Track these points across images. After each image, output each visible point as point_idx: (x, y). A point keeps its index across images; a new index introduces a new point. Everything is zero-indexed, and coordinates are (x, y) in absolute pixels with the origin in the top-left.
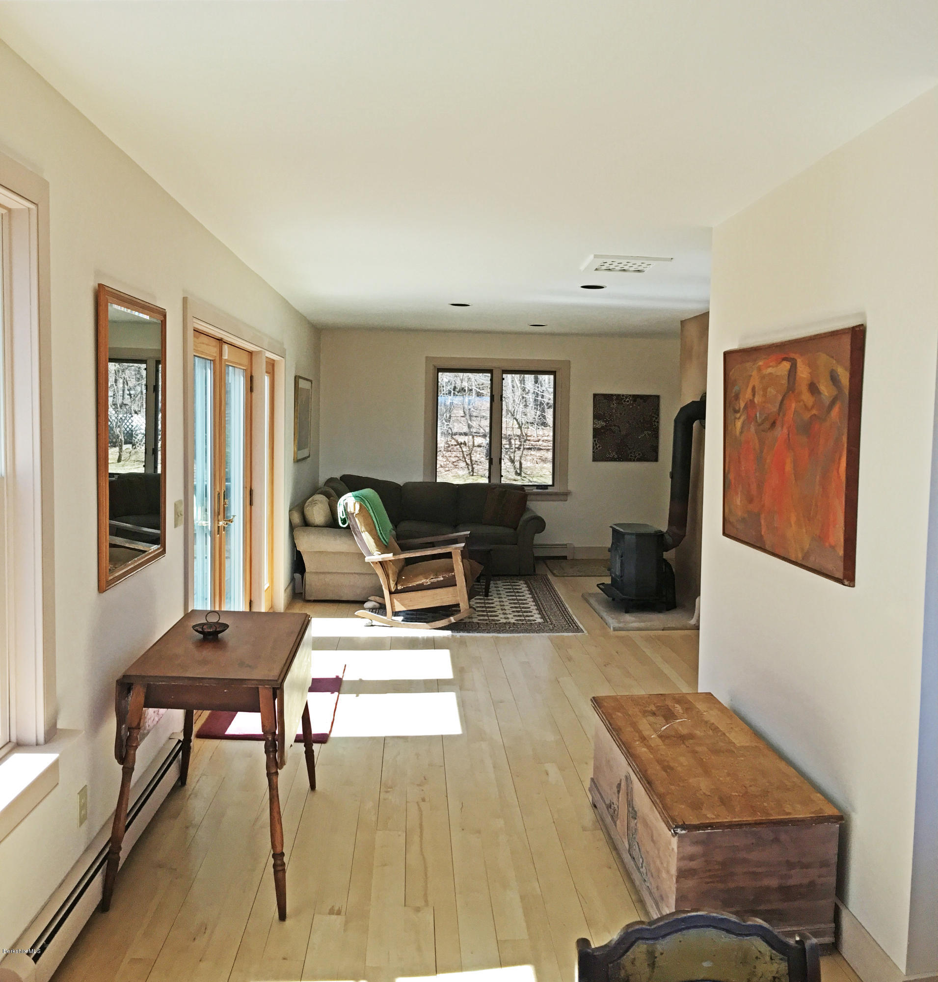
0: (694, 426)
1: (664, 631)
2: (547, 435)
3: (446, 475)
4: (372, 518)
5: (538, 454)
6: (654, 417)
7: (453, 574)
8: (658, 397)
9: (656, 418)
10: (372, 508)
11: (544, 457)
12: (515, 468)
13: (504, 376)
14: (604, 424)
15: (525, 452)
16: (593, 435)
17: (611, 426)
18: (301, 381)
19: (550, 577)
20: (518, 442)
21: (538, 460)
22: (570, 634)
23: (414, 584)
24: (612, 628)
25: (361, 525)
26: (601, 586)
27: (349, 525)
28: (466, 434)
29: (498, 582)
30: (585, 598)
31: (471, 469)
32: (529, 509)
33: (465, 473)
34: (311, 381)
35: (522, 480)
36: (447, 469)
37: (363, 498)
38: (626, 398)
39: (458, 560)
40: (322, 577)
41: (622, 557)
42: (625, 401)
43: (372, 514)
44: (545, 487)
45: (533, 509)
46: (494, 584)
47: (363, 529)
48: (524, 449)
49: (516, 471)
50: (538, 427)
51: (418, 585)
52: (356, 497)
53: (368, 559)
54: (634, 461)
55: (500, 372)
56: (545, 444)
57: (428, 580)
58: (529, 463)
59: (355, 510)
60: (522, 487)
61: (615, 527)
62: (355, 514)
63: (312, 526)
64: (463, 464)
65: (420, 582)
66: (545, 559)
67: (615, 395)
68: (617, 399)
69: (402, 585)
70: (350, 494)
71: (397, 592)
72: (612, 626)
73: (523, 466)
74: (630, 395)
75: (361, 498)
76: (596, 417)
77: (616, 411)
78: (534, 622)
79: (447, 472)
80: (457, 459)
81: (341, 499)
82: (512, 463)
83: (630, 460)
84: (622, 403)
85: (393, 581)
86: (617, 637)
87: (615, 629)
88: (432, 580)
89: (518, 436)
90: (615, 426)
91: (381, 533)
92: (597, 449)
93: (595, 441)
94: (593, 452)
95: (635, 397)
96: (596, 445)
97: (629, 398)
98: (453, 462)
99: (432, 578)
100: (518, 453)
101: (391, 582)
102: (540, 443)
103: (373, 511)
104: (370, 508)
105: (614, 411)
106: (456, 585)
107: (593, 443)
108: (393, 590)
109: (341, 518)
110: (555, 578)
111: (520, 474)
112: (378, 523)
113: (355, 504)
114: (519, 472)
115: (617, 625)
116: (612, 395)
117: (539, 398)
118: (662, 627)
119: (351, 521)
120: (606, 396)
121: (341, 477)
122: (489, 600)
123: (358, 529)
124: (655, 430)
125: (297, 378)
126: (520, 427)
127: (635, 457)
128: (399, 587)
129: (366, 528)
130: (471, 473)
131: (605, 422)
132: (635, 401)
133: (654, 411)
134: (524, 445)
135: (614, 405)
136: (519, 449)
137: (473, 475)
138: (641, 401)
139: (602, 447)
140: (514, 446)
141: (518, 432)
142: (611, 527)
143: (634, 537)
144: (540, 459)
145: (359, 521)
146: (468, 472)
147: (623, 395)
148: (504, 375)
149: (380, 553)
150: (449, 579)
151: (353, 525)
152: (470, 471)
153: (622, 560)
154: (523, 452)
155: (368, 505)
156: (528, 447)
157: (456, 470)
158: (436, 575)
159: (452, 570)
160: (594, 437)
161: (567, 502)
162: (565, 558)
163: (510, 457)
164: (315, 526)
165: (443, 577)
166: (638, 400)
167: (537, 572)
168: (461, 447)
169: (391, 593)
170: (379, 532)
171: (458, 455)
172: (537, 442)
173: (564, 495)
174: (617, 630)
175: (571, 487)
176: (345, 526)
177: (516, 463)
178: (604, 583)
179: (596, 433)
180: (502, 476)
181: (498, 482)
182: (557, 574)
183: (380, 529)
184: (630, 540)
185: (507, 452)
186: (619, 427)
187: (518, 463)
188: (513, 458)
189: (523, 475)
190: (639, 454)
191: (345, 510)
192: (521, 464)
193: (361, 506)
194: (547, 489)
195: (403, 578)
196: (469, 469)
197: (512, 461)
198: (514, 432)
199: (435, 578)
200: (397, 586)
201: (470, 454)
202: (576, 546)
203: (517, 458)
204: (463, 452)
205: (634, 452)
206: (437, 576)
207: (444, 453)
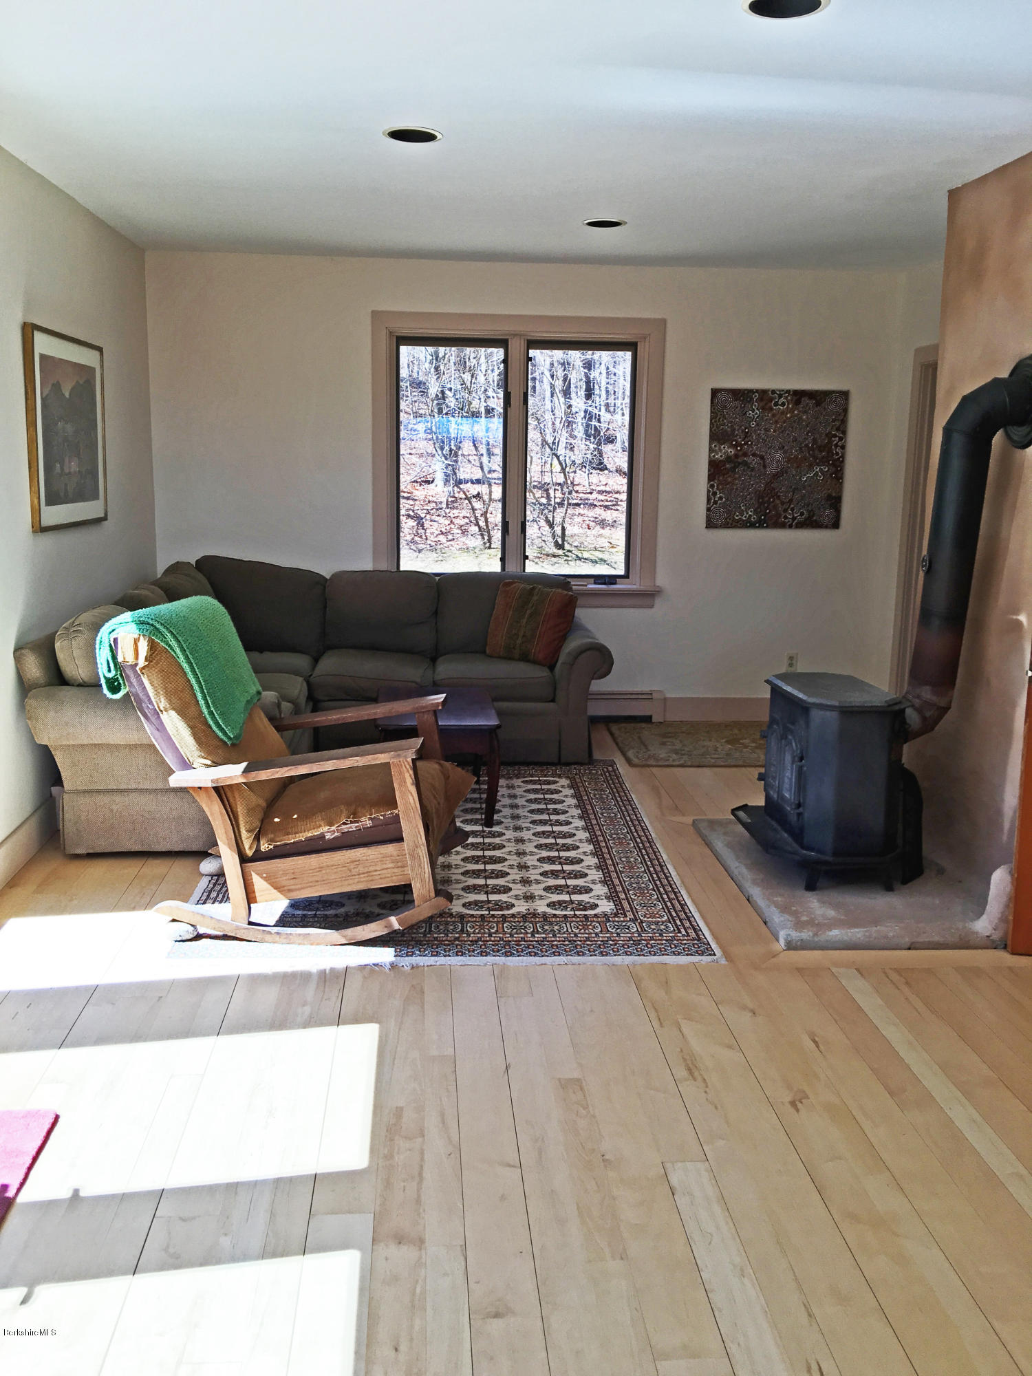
0: (993, 441)
1: (910, 951)
2: (604, 483)
3: (448, 547)
4: (185, 674)
5: (591, 513)
6: (835, 436)
7: (397, 812)
8: (845, 395)
9: (841, 439)
10: (183, 650)
11: (600, 518)
12: (554, 536)
13: (532, 353)
14: (731, 451)
15: (570, 511)
16: (709, 475)
17: (745, 455)
18: (39, 338)
19: (622, 767)
20: (559, 494)
21: (592, 524)
22: (683, 960)
23: (302, 837)
24: (782, 942)
25: (157, 694)
26: (741, 814)
27: (127, 695)
28: (478, 481)
29: (517, 782)
30: (702, 831)
31: (486, 538)
32: (581, 628)
33: (477, 543)
34: (100, 349)
35: (566, 556)
36: (450, 537)
37: (158, 626)
38: (780, 396)
39: (405, 782)
40: (104, 800)
41: (801, 759)
42: (776, 404)
43: (185, 666)
44: (610, 579)
45: (589, 626)
46: (508, 787)
47: (163, 703)
48: (569, 504)
49: (557, 541)
50: (591, 471)
51: (310, 839)
52: (141, 623)
53: (179, 779)
54: (791, 527)
55: (523, 345)
56: (601, 497)
57: (333, 828)
58: (576, 527)
59: (137, 657)
60: (563, 582)
61: (780, 683)
62: (137, 668)
63: (73, 685)
64: (475, 529)
65: (316, 833)
66: (608, 721)
67: (757, 391)
68: (761, 399)
69: (272, 841)
70: (128, 616)
71: (259, 857)
72: (782, 935)
73: (567, 533)
74: (788, 392)
75: (152, 625)
76: (717, 436)
77: (757, 425)
78: (592, 912)
79: (450, 543)
80: (467, 520)
81: (102, 630)
82: (550, 528)
83: (783, 526)
84: (771, 409)
85: (248, 831)
86: (800, 971)
87: (791, 946)
88: (344, 827)
89: (560, 484)
90: (754, 455)
91: (211, 713)
92: (715, 502)
93: (712, 486)
94: (708, 510)
95: (799, 396)
96: (715, 494)
97: (786, 398)
98: (462, 526)
99: (344, 824)
100: (560, 512)
101: (244, 834)
102: (595, 495)
103: (187, 658)
104: (178, 650)
105: (753, 424)
106: (401, 839)
107: (709, 491)
108: (250, 853)
109: (105, 677)
110: (630, 769)
111: (561, 547)
112: (201, 687)
113: (136, 642)
114: (560, 541)
115: (795, 935)
116: (751, 391)
117: (594, 423)
118: (907, 940)
119: (131, 685)
120: (737, 394)
121: (197, 561)
122: (494, 835)
123: (151, 703)
124: (838, 463)
125: (28, 330)
126: (563, 470)
127: (794, 519)
128: (265, 846)
129: (170, 702)
130: (488, 545)
131: (736, 446)
132: (797, 403)
133: (838, 423)
134: (568, 499)
135: (754, 412)
136: (561, 504)
137: (490, 548)
138: (811, 403)
139: (727, 500)
140: (553, 499)
141: (561, 479)
142: (767, 681)
143: (832, 716)
144: (593, 521)
145: (152, 683)
146: (482, 542)
147: (773, 392)
148: (531, 351)
149: (209, 762)
150: (386, 823)
151: (136, 696)
152: (486, 540)
153: (801, 768)
154: (567, 510)
155: (173, 643)
156: (575, 502)
157: (464, 539)
158: (355, 814)
159: (393, 803)
160: (711, 478)
161: (653, 610)
162: (648, 719)
163: (547, 517)
164: (79, 685)
165: (370, 819)
166: (805, 400)
167: (597, 755)
168: (470, 502)
169: (244, 860)
170: (205, 710)
171: (468, 515)
172: (589, 495)
173: (647, 597)
174: (795, 948)
175: (662, 580)
176: (118, 696)
177: (555, 528)
178: (746, 805)
179: (716, 469)
180: (527, 557)
181: (519, 570)
182: (636, 761)
183: (207, 703)
184: (824, 722)
185: (543, 510)
186: (762, 458)
187: (560, 528)
188: (551, 519)
189: (567, 547)
190: (802, 514)
191: (114, 657)
192: (563, 529)
193: (152, 646)
194: (615, 583)
195: (277, 820)
196: (483, 538)
197: (551, 525)
198: (554, 479)
199: (352, 822)
200: (259, 841)
201: (486, 513)
202: (668, 695)
203: (558, 520)
204: (474, 510)
205: (792, 510)
206: (355, 816)
207: (448, 511)
